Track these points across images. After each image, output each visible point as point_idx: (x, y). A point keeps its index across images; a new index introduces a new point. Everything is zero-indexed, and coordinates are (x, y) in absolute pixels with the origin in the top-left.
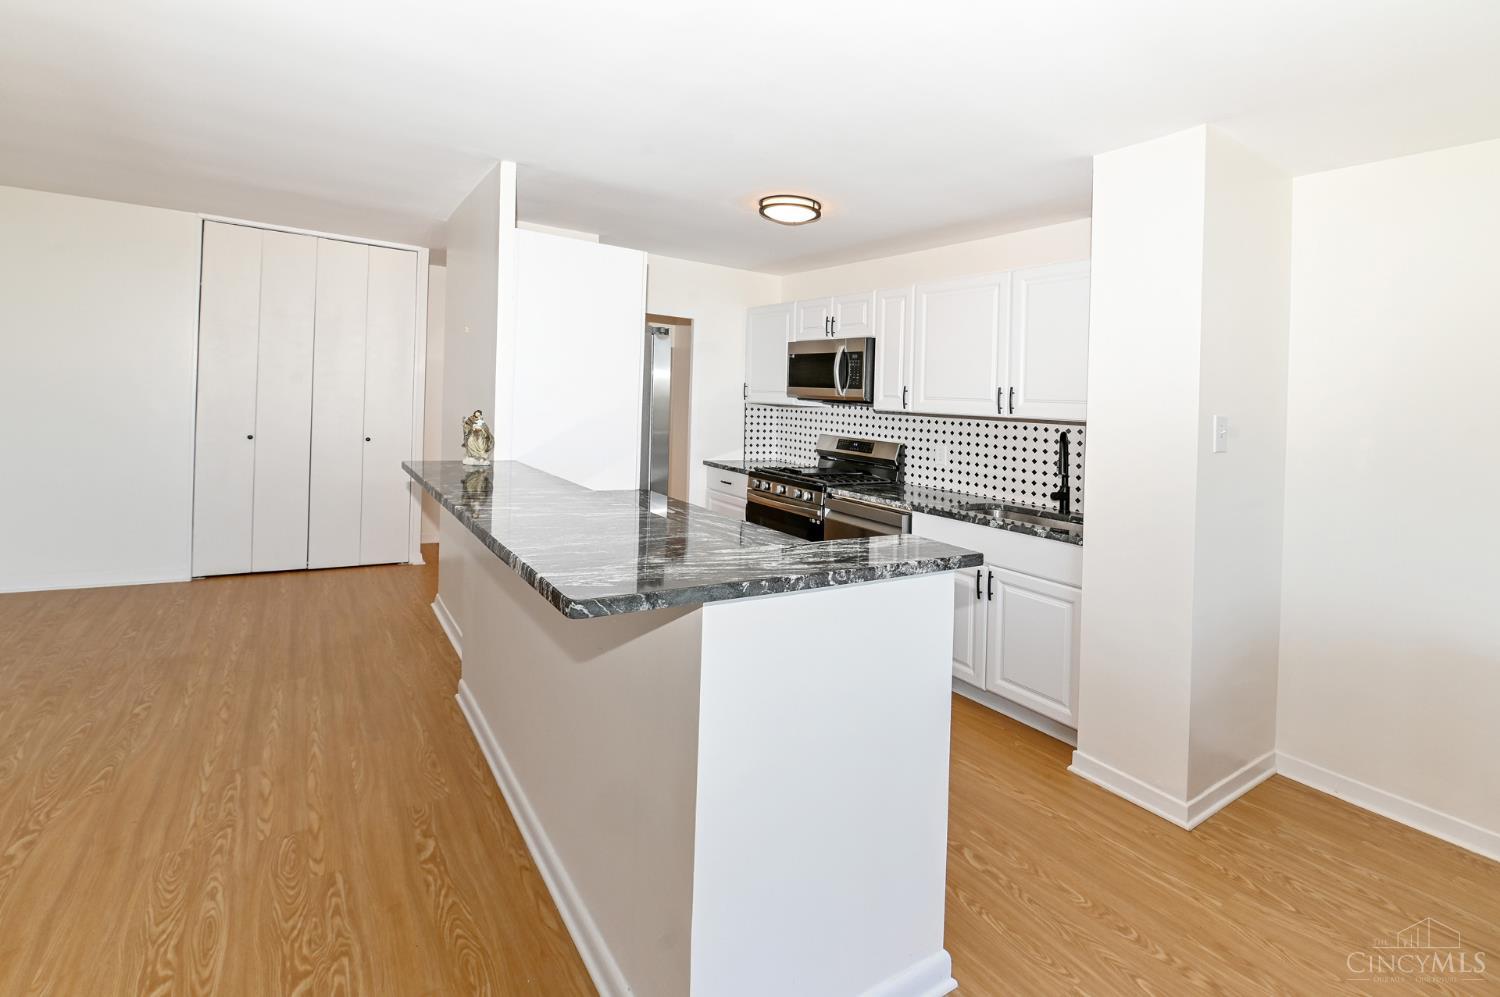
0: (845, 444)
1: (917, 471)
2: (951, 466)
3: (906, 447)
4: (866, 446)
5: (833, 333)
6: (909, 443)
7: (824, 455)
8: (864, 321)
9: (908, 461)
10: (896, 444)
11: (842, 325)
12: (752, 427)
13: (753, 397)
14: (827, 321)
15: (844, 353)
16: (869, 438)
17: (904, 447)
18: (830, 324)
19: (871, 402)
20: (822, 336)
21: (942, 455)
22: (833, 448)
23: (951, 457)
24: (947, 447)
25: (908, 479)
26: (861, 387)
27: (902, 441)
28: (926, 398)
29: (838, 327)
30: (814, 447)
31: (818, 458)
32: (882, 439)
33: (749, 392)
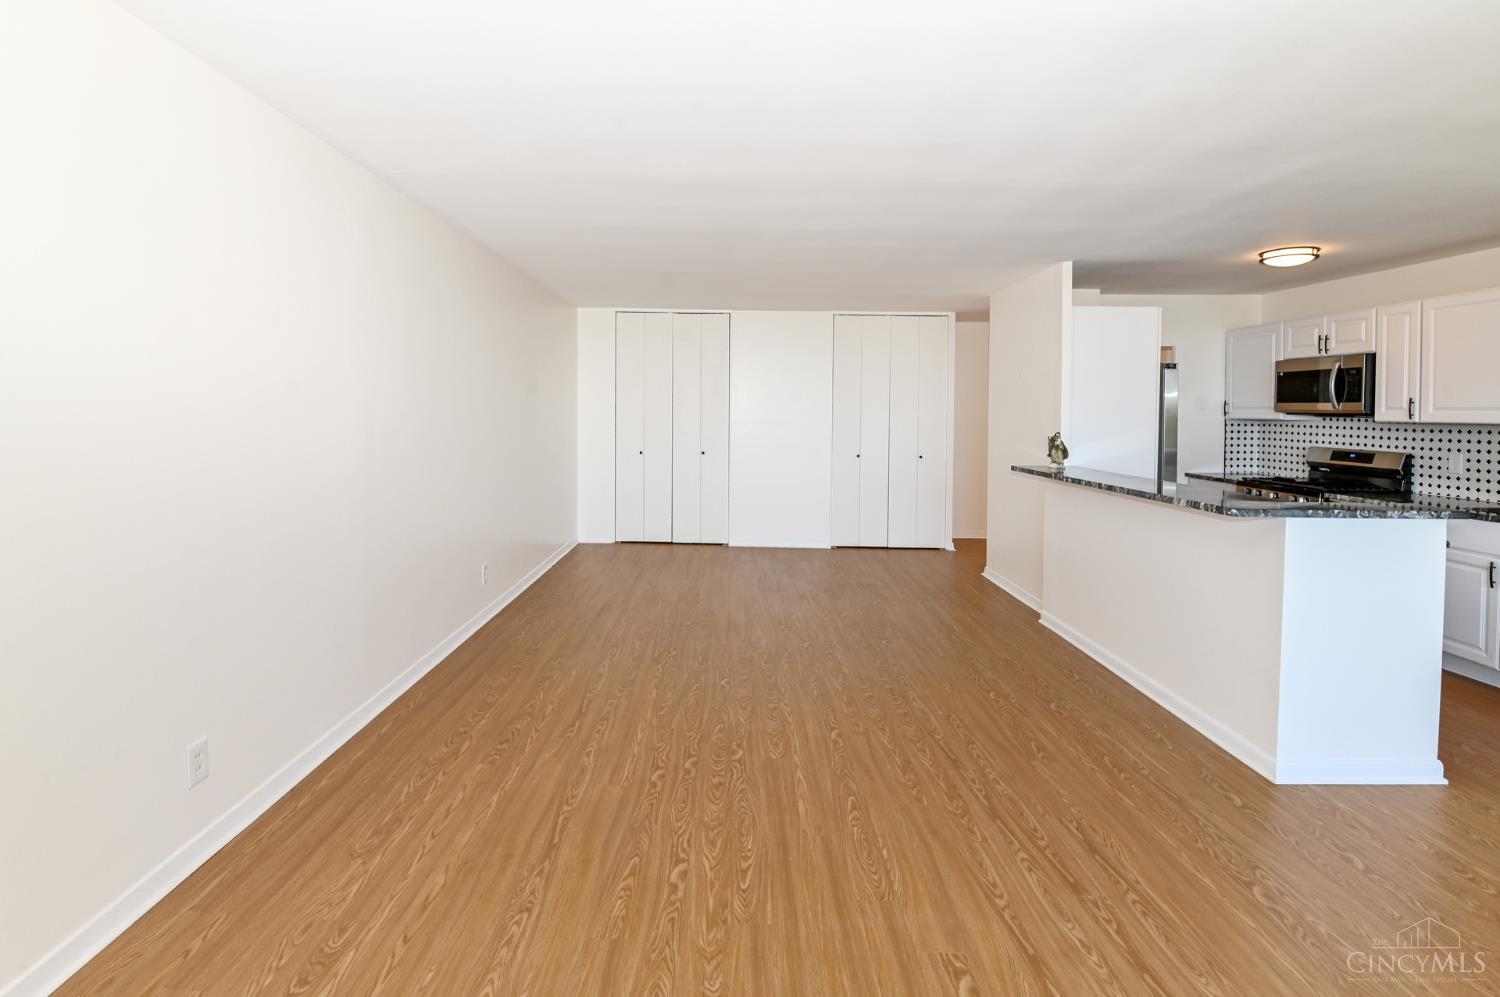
0: (1337, 455)
1: (1426, 480)
2: (1468, 475)
3: (1413, 457)
4: (1368, 457)
5: (1326, 350)
6: (1417, 453)
7: (1314, 467)
8: (1363, 338)
9: (1416, 470)
10: (1403, 454)
11: (1337, 342)
12: (1232, 442)
13: (1234, 414)
14: (1320, 339)
15: (1340, 369)
16: (1369, 448)
17: (1410, 457)
18: (1323, 343)
19: (1372, 414)
20: (1314, 353)
21: (1457, 464)
22: (1326, 459)
23: (1468, 465)
24: (1462, 457)
25: (1416, 489)
26: (1360, 401)
27: (1409, 451)
28: (1435, 409)
29: (1332, 344)
30: (1301, 459)
31: (1308, 469)
32: (1385, 449)
33: (1230, 409)
